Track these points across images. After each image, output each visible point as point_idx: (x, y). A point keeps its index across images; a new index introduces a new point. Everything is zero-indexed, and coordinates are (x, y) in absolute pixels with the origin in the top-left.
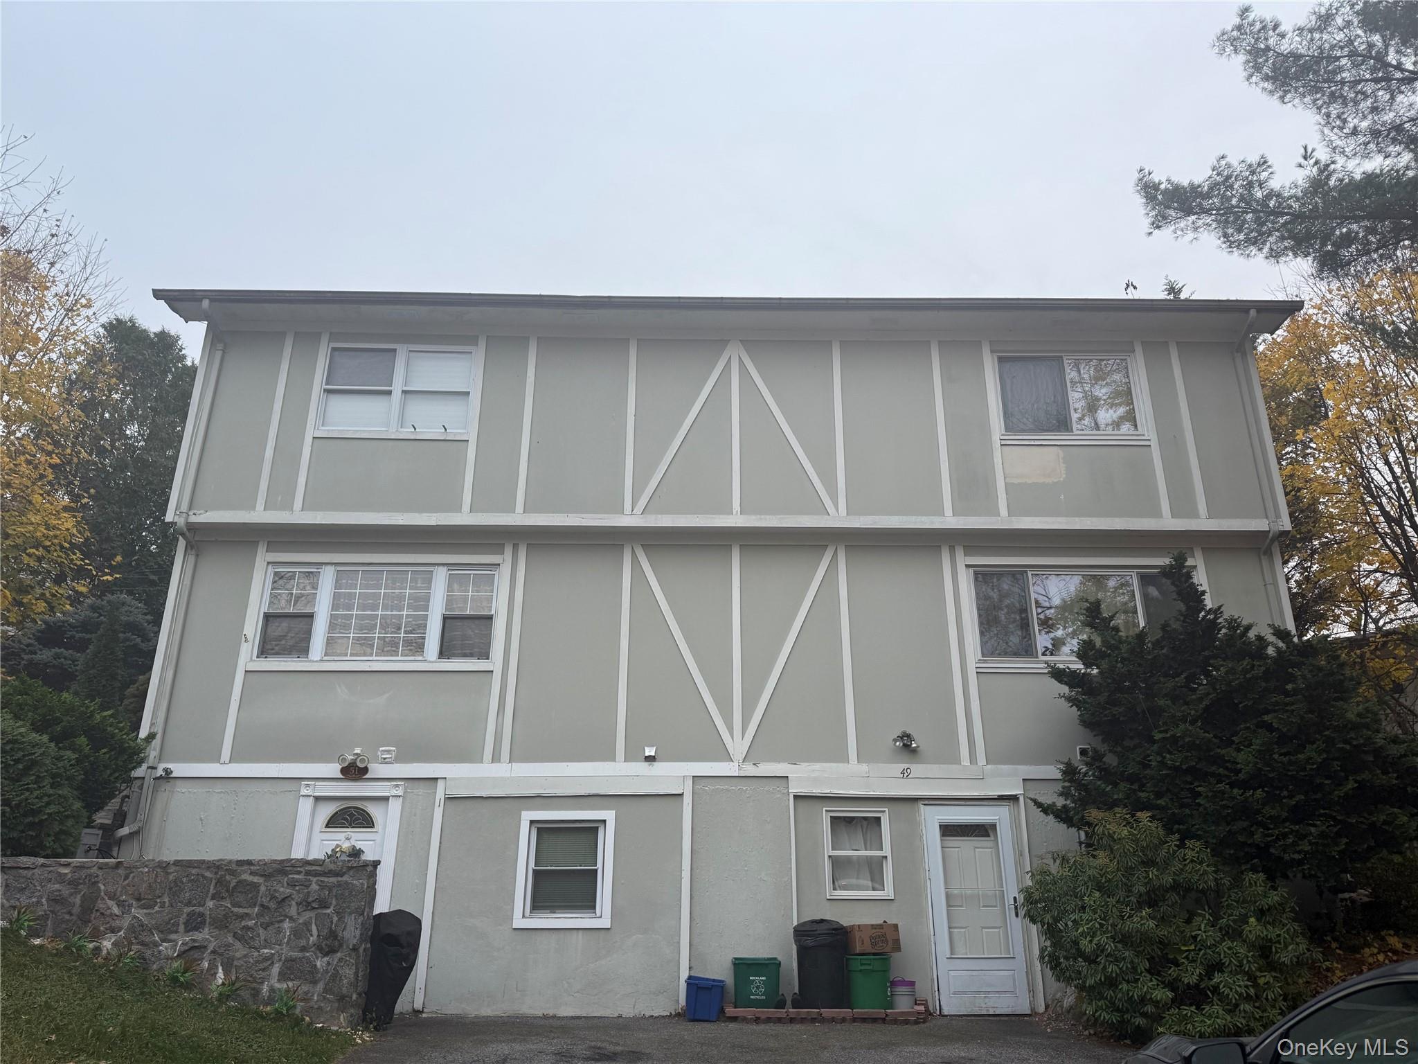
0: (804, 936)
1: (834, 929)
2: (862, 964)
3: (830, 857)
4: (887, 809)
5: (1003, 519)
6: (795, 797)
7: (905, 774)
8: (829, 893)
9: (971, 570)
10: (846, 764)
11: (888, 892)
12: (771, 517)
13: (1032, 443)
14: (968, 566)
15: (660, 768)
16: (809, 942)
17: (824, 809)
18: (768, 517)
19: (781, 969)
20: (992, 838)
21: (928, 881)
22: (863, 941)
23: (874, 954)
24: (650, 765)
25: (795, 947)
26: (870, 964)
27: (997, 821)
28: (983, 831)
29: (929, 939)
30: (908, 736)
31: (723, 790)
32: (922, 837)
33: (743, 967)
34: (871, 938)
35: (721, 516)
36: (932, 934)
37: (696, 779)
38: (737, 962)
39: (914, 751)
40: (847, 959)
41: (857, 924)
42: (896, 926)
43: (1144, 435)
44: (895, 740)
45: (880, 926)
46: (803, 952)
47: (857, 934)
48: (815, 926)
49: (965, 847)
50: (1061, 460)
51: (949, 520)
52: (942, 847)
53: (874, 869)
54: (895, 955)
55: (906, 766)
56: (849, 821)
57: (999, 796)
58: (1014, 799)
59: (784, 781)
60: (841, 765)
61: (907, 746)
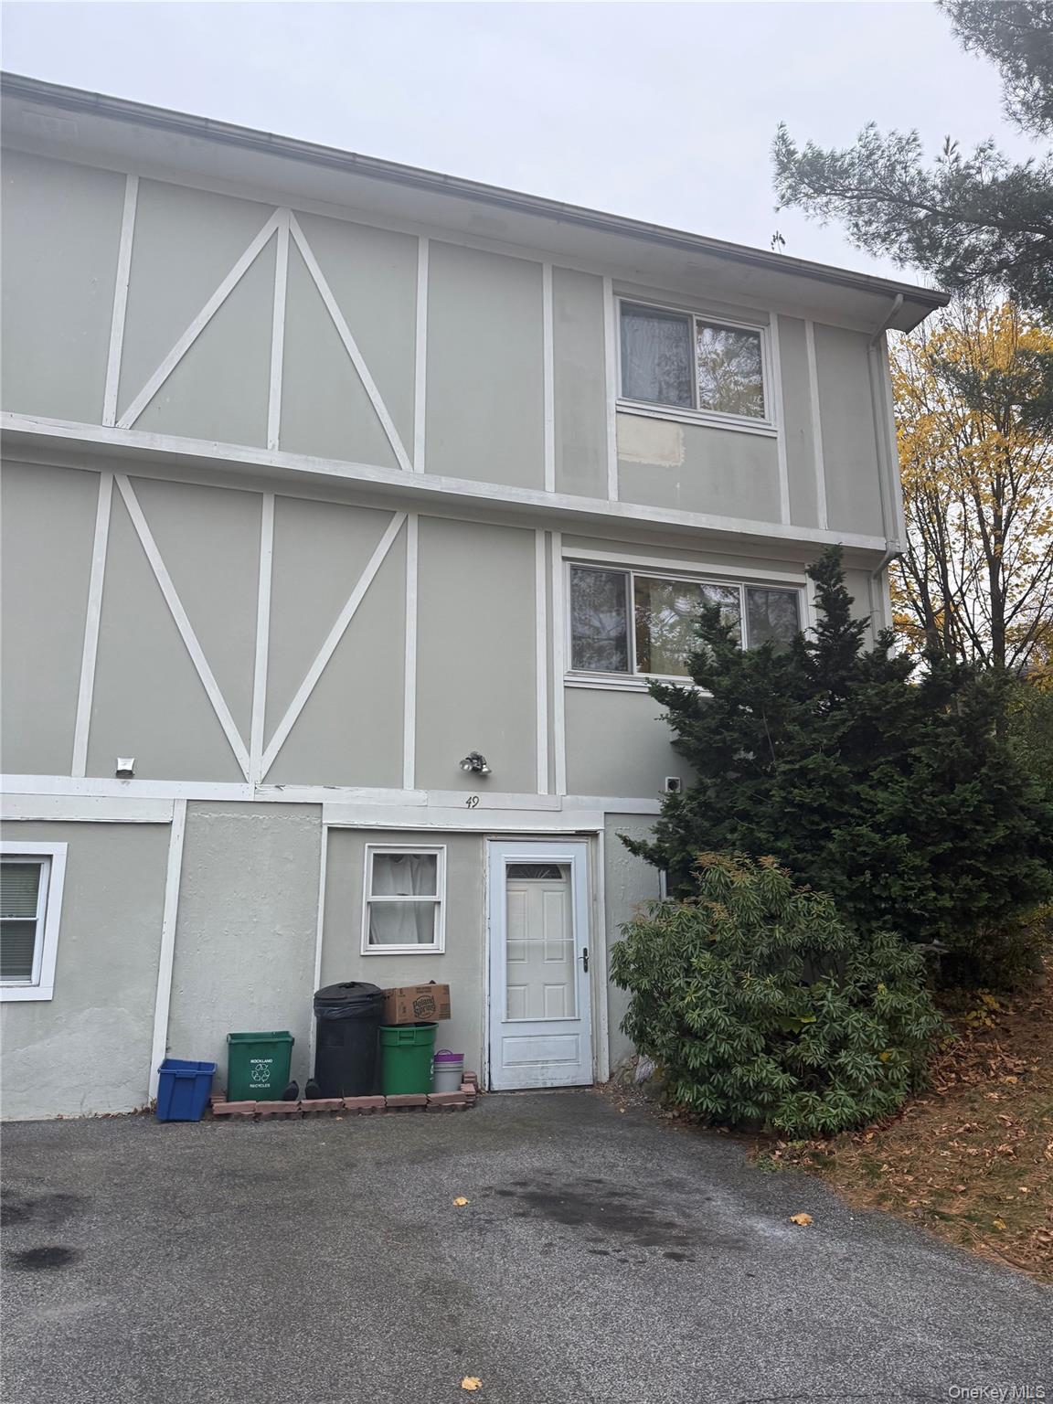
0: (329, 1005)
1: (368, 996)
2: (401, 1038)
3: (369, 903)
4: (445, 846)
5: (611, 504)
6: (331, 830)
7: (471, 804)
8: (365, 947)
9: (568, 564)
10: (399, 790)
11: (439, 944)
12: (321, 460)
13: (651, 415)
14: (565, 559)
15: (137, 787)
16: (335, 1013)
17: (367, 845)
18: (317, 459)
19: (294, 1048)
20: (564, 880)
21: (487, 930)
22: (404, 1008)
23: (417, 1024)
24: (123, 783)
25: (313, 1020)
26: (412, 1038)
27: (573, 861)
28: (554, 871)
29: (483, 1000)
30: (479, 758)
31: (229, 819)
32: (484, 878)
33: (241, 1046)
34: (415, 1004)
35: (250, 449)
36: (487, 993)
37: (191, 803)
38: (234, 1041)
39: (484, 777)
40: (382, 1032)
41: (399, 987)
42: (446, 988)
43: (770, 425)
44: (463, 763)
45: (428, 989)
46: (325, 1027)
47: (398, 1001)
48: (344, 992)
49: (531, 889)
50: (681, 441)
51: (550, 497)
52: (507, 891)
53: (423, 920)
54: (442, 1023)
55: (473, 794)
56: (396, 858)
57: (577, 831)
58: (593, 835)
59: (316, 810)
60: (393, 791)
61: (476, 770)
